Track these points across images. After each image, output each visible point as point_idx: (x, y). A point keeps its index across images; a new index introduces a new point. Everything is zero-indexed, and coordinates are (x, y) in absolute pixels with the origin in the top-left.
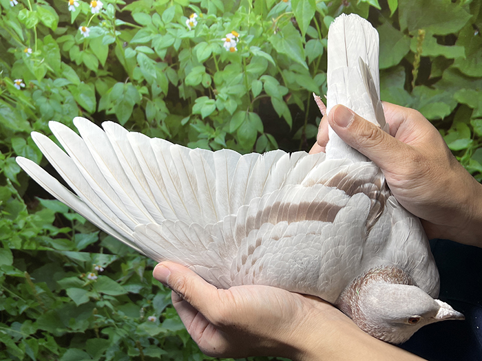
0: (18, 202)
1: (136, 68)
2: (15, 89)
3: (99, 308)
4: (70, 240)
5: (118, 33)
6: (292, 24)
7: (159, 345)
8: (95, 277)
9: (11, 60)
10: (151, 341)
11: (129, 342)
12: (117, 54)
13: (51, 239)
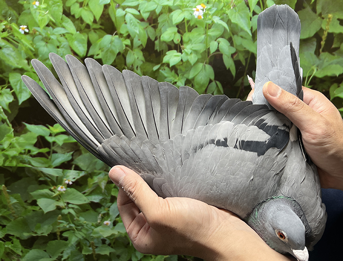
0: (6, 126)
1: (123, 25)
2: (20, 33)
3: (63, 215)
4: (48, 158)
6: (244, 3)
7: (109, 245)
8: (64, 189)
9: (20, 9)
10: (104, 241)
11: (84, 243)
12: (110, 13)
13: (31, 157)
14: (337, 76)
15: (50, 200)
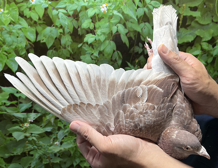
1: (57, 20)
3: (29, 141)
4: (17, 107)
5: (50, 3)
6: (132, 1)
7: (59, 156)
8: (29, 125)
10: (55, 155)
11: (44, 157)
12: (49, 13)
13: (6, 107)
14: (190, 42)
15: (20, 133)
